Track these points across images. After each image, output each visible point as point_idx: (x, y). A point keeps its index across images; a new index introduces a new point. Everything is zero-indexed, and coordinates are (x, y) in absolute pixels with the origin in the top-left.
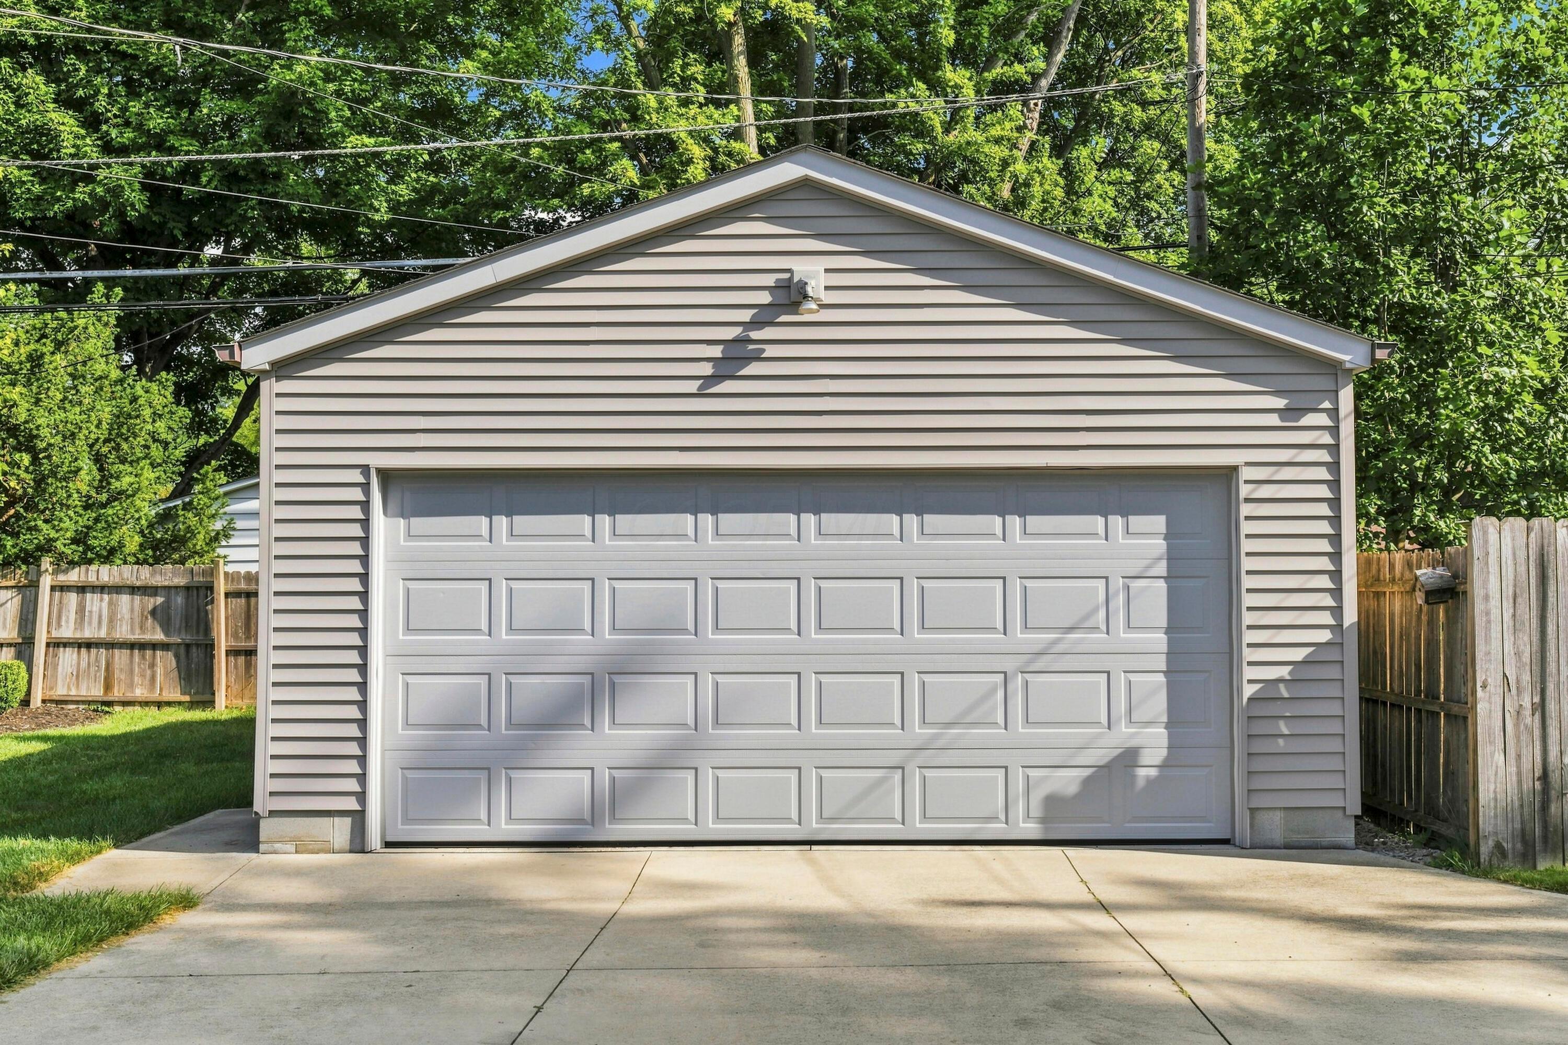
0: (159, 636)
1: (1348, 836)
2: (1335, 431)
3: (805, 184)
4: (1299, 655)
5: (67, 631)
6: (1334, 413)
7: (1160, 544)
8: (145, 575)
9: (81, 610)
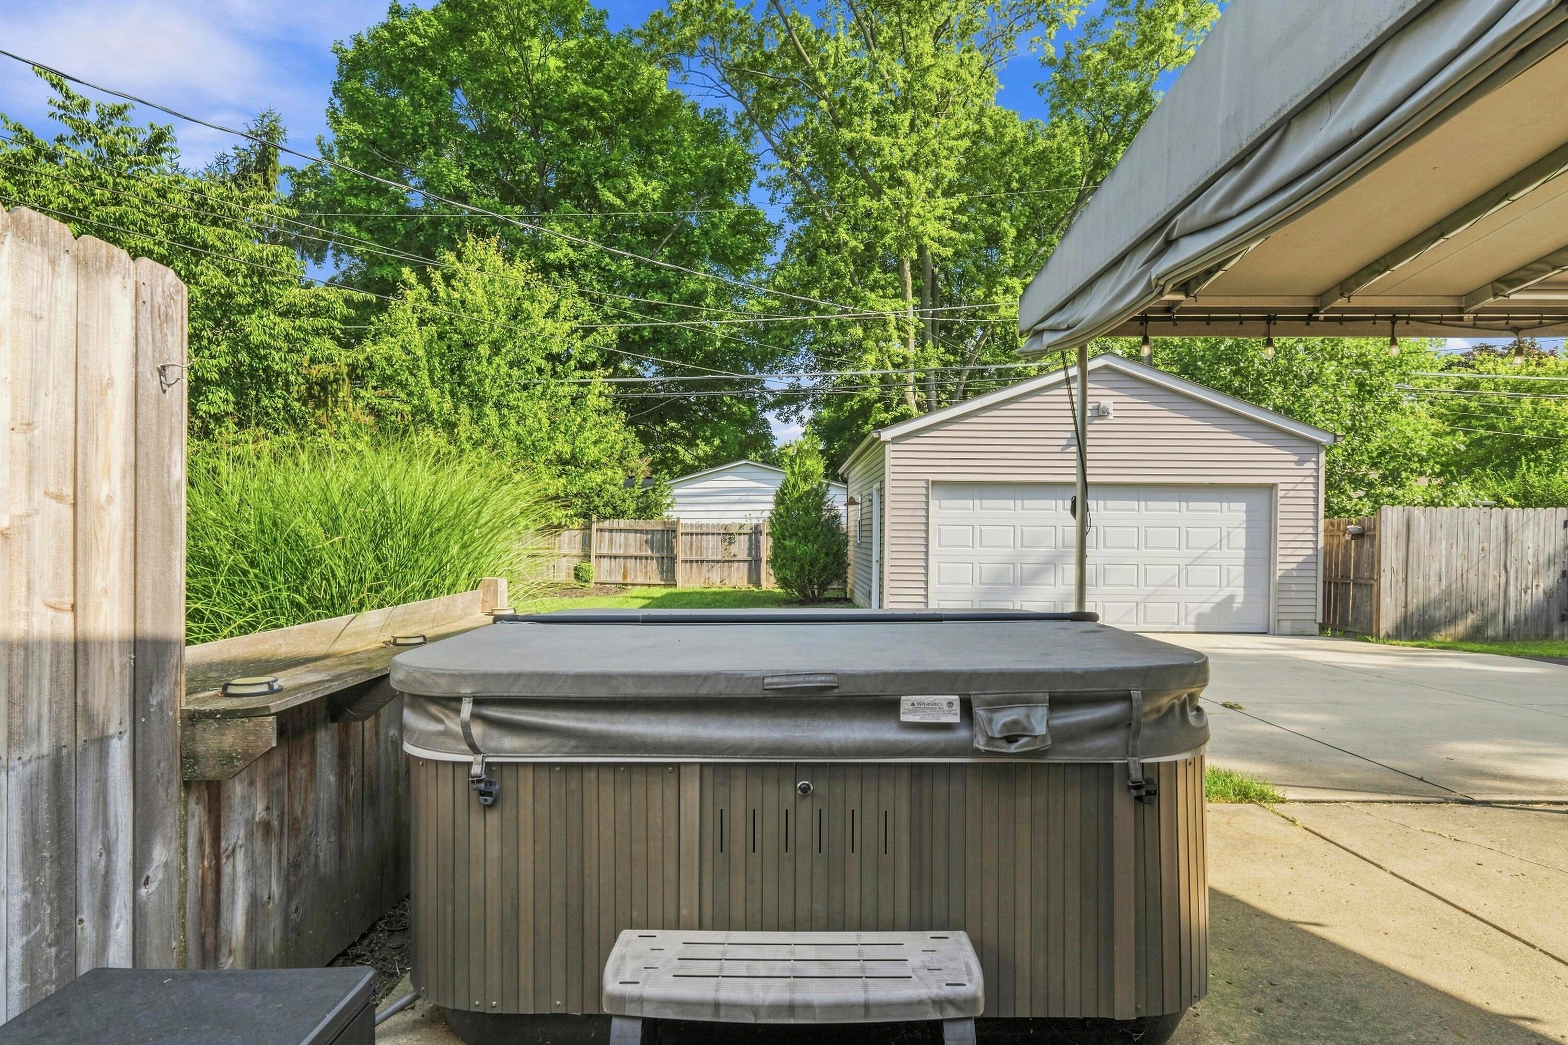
0: (649, 553)
1: (1316, 629)
2: (1317, 470)
3: (1106, 367)
4: (1300, 559)
5: (604, 551)
6: (1317, 462)
7: (1243, 516)
8: (641, 524)
9: (611, 540)
